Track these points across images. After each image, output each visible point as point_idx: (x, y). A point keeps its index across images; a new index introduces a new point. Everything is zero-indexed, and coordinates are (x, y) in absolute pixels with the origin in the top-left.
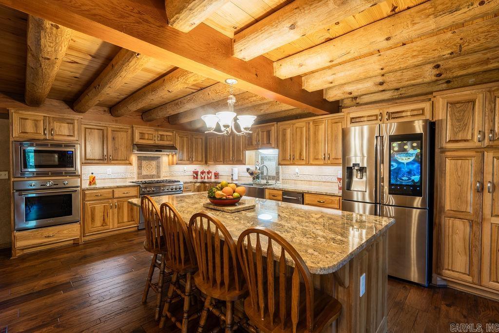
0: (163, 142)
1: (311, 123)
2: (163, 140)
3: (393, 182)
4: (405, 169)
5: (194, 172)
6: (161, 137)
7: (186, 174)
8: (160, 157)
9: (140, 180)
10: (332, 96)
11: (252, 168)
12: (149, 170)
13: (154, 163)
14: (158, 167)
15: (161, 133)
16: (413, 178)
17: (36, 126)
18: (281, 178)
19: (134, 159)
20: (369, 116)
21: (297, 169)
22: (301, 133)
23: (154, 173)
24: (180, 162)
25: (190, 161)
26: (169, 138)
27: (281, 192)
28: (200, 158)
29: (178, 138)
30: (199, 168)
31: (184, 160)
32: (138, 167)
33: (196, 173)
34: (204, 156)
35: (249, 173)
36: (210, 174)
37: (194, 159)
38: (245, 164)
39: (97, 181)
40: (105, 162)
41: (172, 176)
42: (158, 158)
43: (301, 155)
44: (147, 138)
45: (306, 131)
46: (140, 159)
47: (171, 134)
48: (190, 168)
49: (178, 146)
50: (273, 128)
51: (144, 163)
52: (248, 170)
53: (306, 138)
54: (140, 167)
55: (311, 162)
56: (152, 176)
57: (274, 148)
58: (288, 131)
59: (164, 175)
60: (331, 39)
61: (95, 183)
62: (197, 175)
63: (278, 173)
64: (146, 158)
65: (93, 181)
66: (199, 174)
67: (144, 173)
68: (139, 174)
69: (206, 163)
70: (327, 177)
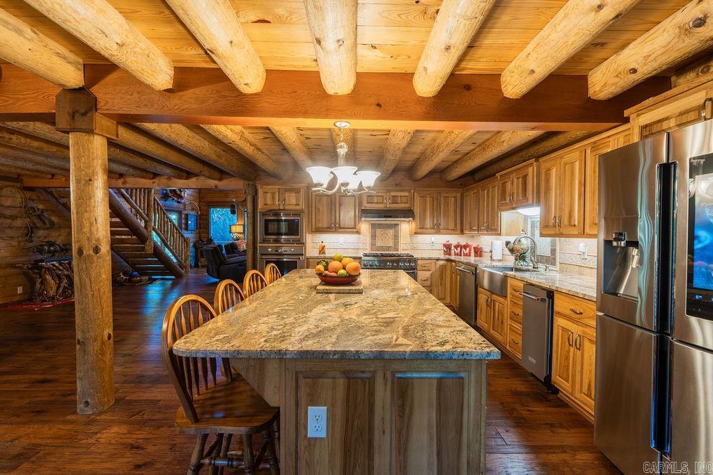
0: (398, 205)
1: (588, 151)
2: (397, 203)
3: (698, 281)
5: (445, 245)
6: (393, 199)
7: (434, 248)
8: (398, 225)
9: (372, 252)
11: (512, 241)
12: (385, 240)
13: (391, 232)
14: (396, 237)
15: (393, 194)
17: (273, 198)
18: (558, 260)
19: (365, 227)
21: (582, 245)
22: (573, 174)
23: (391, 244)
24: (421, 230)
25: (437, 229)
26: (403, 199)
27: (521, 285)
28: (451, 226)
29: (417, 200)
30: (454, 239)
31: (427, 229)
32: (372, 236)
33: (448, 247)
34: (458, 221)
35: (509, 249)
36: (468, 249)
37: (441, 227)
38: (500, 235)
39: (326, 251)
40: (333, 230)
41: (414, 249)
42: (396, 225)
43: (570, 216)
44: (376, 201)
45: (580, 169)
46: (374, 226)
47: (407, 194)
48: (441, 239)
49: (417, 211)
50: (530, 169)
51: (379, 231)
52: (507, 243)
53: (580, 183)
54: (374, 236)
55: (587, 230)
56: (388, 248)
57: (533, 205)
58: (554, 172)
59: (404, 249)
61: (324, 253)
62: (450, 249)
63: (553, 251)
64: (381, 226)
65: (322, 250)
66: (453, 248)
67: (379, 244)
68: (373, 244)
69: (462, 232)
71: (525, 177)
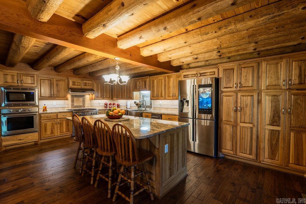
0: (86, 87)
1: (166, 77)
2: (87, 86)
3: (200, 107)
4: (205, 101)
5: (105, 104)
6: (85, 84)
7: (100, 105)
8: (85, 95)
9: (73, 109)
10: (174, 64)
11: (138, 102)
12: (78, 103)
13: (81, 99)
14: (84, 101)
15: (85, 82)
16: (208, 105)
17: (13, 79)
18: (153, 107)
19: (69, 96)
20: (192, 75)
21: (161, 102)
22: (162, 83)
23: (81, 104)
24: (97, 98)
25: (103, 97)
26: (90, 85)
27: (151, 114)
28: (108, 96)
29: (95, 85)
30: (108, 102)
31: (99, 97)
32: (72, 101)
33: (106, 104)
34: (111, 94)
35: (136, 104)
36: (115, 105)
37: (105, 97)
38: (133, 99)
39: (47, 109)
40: (53, 98)
41: (92, 106)
42: (83, 96)
43: (161, 94)
44: (77, 84)
45: (164, 82)
46: (73, 96)
47: (91, 82)
48: (103, 102)
49: (95, 89)
50: (147, 79)
51: (75, 99)
52: (135, 102)
53: (164, 85)
54: (73, 101)
55: (167, 98)
56: (80, 106)
57: (148, 90)
58: (155, 81)
59: (87, 106)
60: (164, 40)
61: (46, 110)
62: (107, 106)
63: (151, 104)
64: (76, 96)
65: (45, 109)
66: (108, 105)
67: (75, 104)
68: (72, 105)
69: (112, 99)
70: (175, 106)
71: (145, 81)
